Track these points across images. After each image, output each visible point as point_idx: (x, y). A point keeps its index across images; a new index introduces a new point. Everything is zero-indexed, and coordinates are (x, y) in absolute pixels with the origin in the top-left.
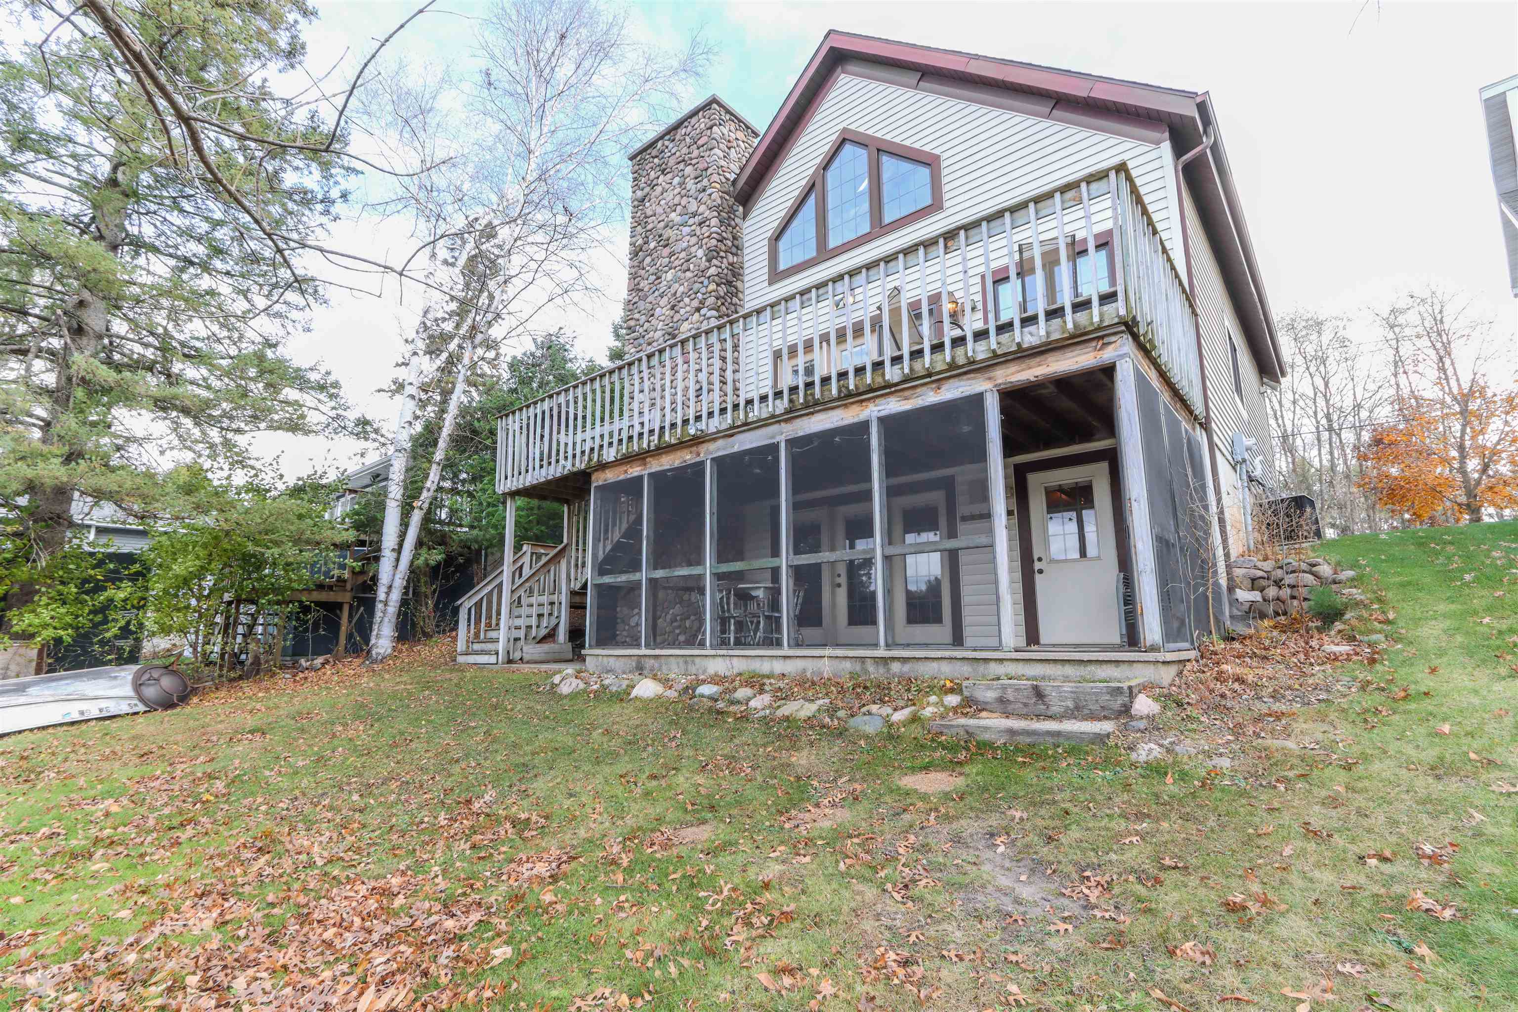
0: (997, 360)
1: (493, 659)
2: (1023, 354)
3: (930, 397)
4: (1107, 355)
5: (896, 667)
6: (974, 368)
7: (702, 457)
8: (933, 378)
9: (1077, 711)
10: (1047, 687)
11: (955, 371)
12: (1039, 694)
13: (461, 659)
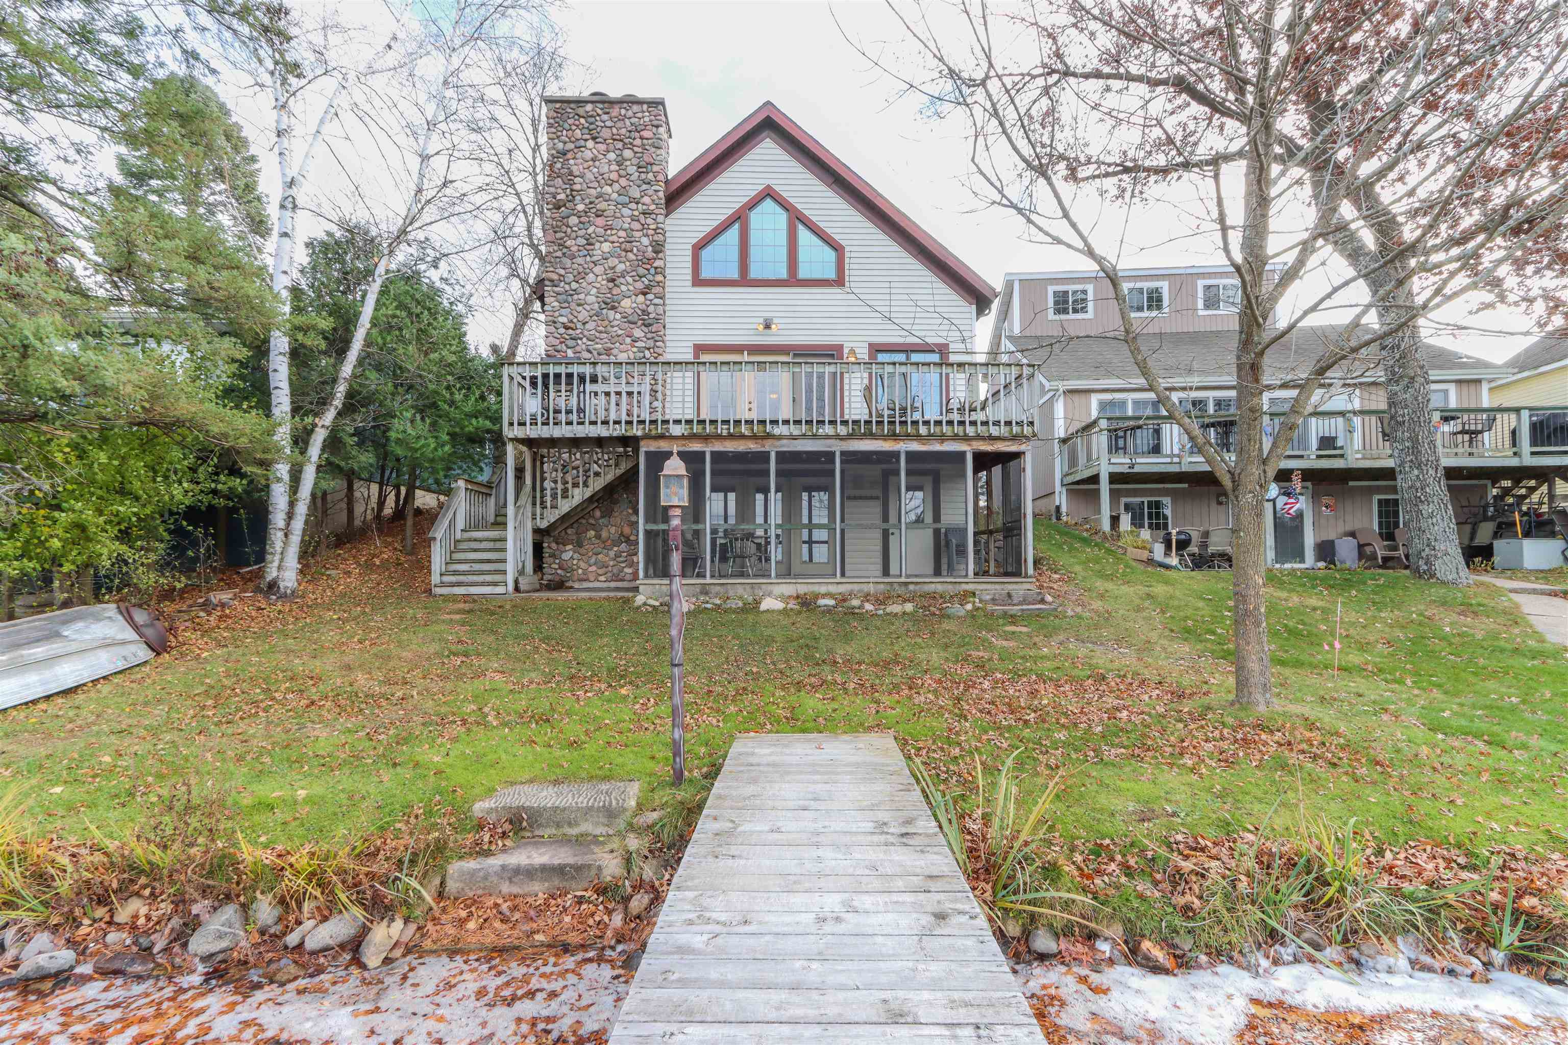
0: (979, 437)
1: (500, 590)
2: (992, 438)
3: (937, 447)
4: (1023, 448)
5: (911, 587)
6: (966, 438)
7: (767, 449)
8: (942, 438)
9: (1024, 601)
10: (1013, 593)
11: (955, 437)
12: (1009, 595)
13: (438, 591)
